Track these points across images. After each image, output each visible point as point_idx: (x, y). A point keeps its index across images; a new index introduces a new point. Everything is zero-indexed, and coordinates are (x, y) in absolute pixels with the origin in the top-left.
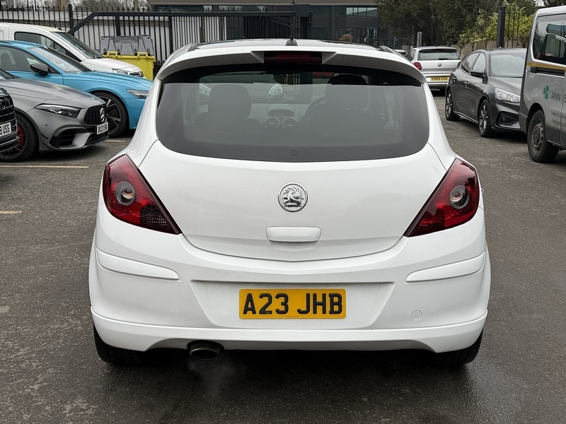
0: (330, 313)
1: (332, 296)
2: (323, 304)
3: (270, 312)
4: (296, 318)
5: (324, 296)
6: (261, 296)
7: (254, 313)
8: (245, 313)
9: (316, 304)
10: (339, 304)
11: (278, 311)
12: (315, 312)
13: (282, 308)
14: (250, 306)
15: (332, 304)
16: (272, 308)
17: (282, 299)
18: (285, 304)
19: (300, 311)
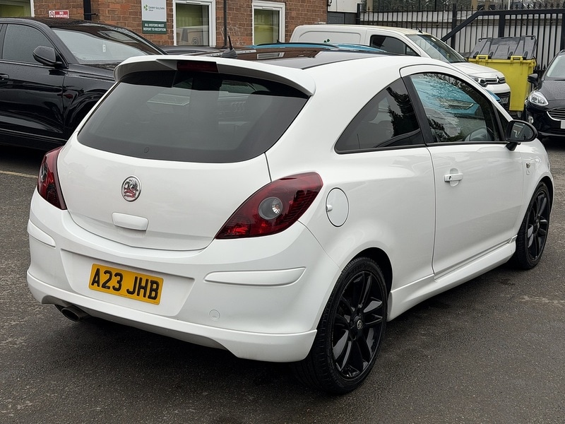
0: (149, 298)
1: (153, 282)
2: (145, 288)
3: (109, 288)
4: (125, 296)
5: (147, 281)
6: (106, 272)
7: (98, 286)
8: (93, 284)
9: (140, 287)
10: (156, 291)
11: (114, 288)
12: (138, 294)
13: (117, 286)
14: (97, 279)
15: (152, 290)
16: (110, 284)
17: (118, 278)
18: (119, 282)
19: (128, 291)
